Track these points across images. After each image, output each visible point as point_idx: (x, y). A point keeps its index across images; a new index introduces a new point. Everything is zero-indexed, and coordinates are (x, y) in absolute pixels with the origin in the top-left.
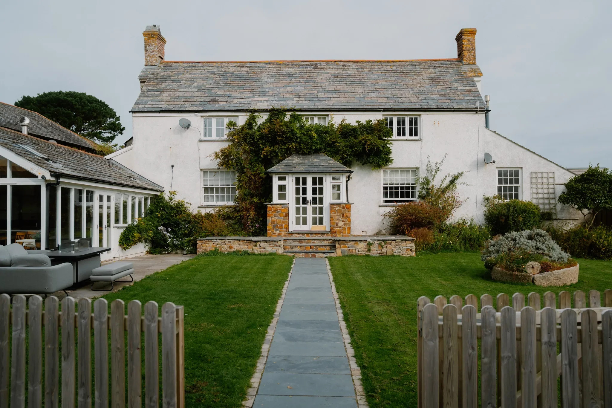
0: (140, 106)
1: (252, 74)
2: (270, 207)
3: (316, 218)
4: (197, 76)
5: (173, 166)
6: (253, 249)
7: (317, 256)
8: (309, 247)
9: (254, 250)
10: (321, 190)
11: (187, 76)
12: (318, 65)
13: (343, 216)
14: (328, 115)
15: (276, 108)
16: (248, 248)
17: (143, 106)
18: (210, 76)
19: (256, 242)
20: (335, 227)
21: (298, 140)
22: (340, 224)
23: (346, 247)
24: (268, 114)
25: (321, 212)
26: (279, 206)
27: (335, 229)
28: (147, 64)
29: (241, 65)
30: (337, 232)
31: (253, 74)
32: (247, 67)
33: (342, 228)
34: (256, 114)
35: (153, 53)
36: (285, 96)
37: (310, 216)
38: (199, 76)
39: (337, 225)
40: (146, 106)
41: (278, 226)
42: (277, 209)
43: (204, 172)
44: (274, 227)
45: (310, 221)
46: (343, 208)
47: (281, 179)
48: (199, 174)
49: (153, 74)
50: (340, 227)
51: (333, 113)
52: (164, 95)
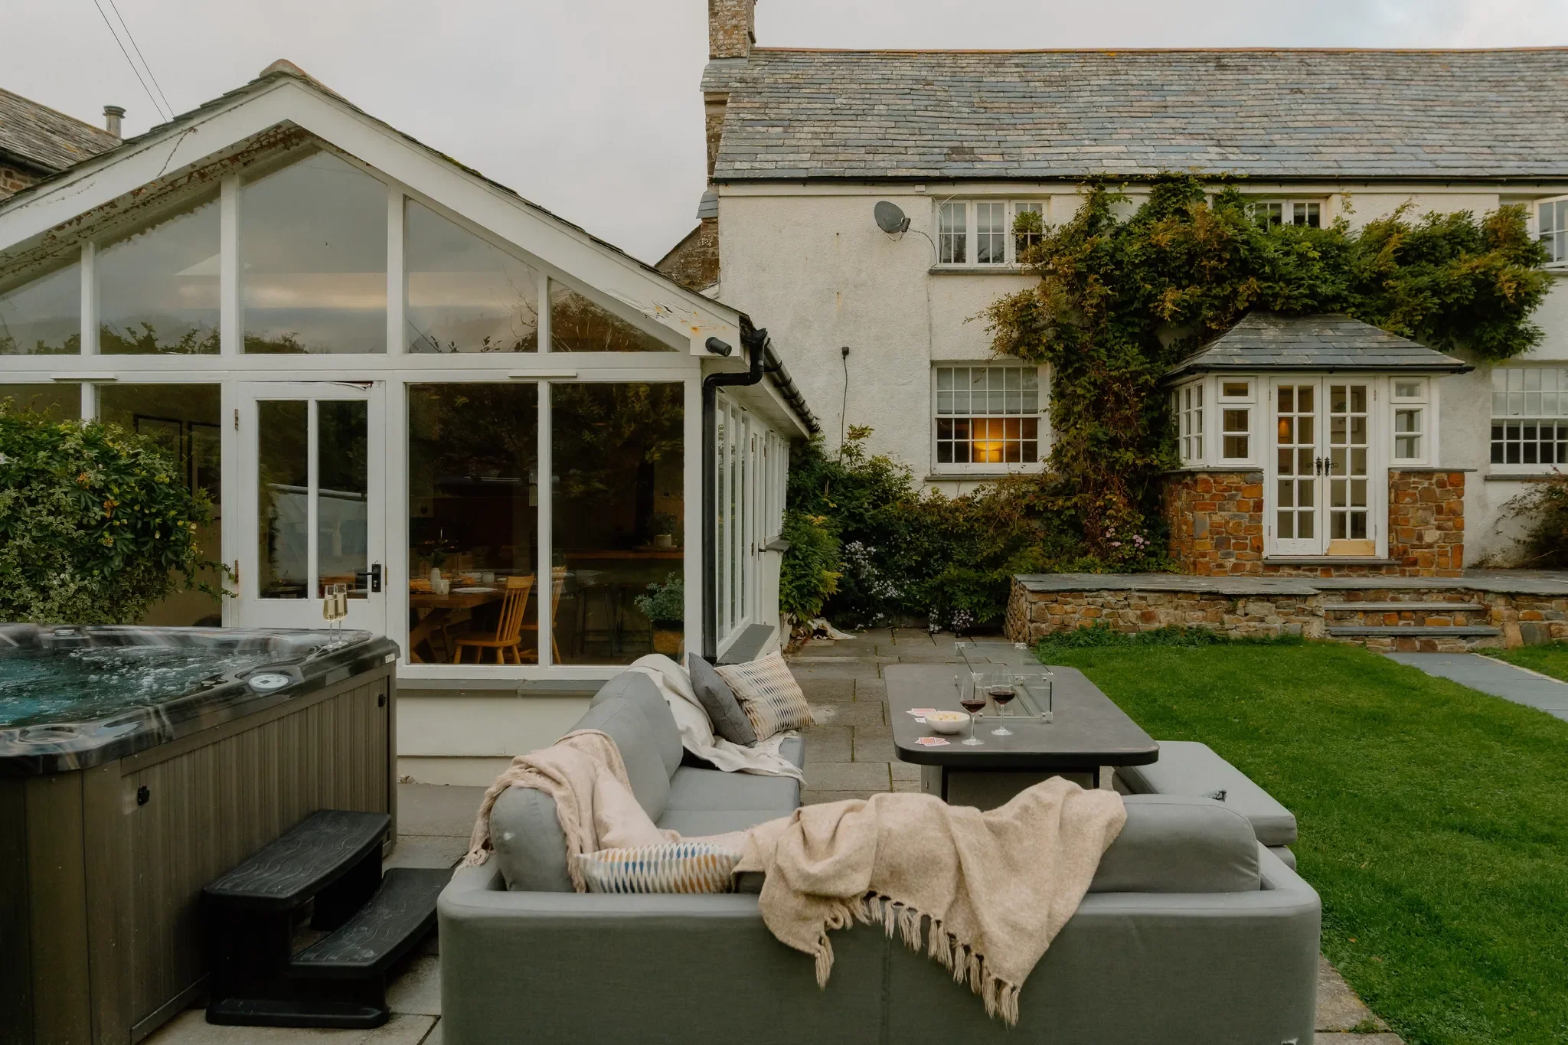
0: (738, 165)
1: (1037, 84)
2: (1207, 482)
3: (1343, 515)
4: (875, 87)
5: (846, 352)
6: (1222, 623)
7: (1440, 647)
8: (1395, 615)
9: (1227, 626)
10: (1360, 427)
11: (846, 86)
12: (1225, 61)
13: (1440, 510)
14: (1327, 197)
15: (1173, 172)
16: (1205, 618)
17: (746, 165)
18: (915, 87)
19: (1229, 597)
20: (1414, 546)
21: (1267, 269)
22: (1431, 536)
23: (1539, 617)
24: (1148, 190)
25: (1359, 497)
26: (1235, 479)
27: (1415, 553)
28: (716, 53)
29: (997, 59)
30: (1420, 562)
31: (1042, 84)
32: (1017, 65)
33: (1436, 549)
34: (1111, 190)
35: (734, 22)
36: (1174, 142)
37: (1322, 510)
38: (882, 86)
39: (1420, 538)
40: (757, 165)
41: (1233, 541)
42: (1229, 489)
43: (940, 371)
44: (1218, 546)
45: (1322, 524)
46: (1441, 484)
47: (1231, 390)
48: (924, 376)
49: (742, 80)
50: (1430, 546)
51: (1347, 189)
52: (798, 135)
